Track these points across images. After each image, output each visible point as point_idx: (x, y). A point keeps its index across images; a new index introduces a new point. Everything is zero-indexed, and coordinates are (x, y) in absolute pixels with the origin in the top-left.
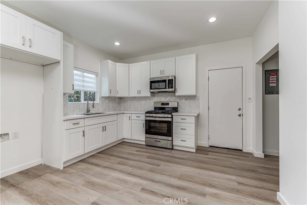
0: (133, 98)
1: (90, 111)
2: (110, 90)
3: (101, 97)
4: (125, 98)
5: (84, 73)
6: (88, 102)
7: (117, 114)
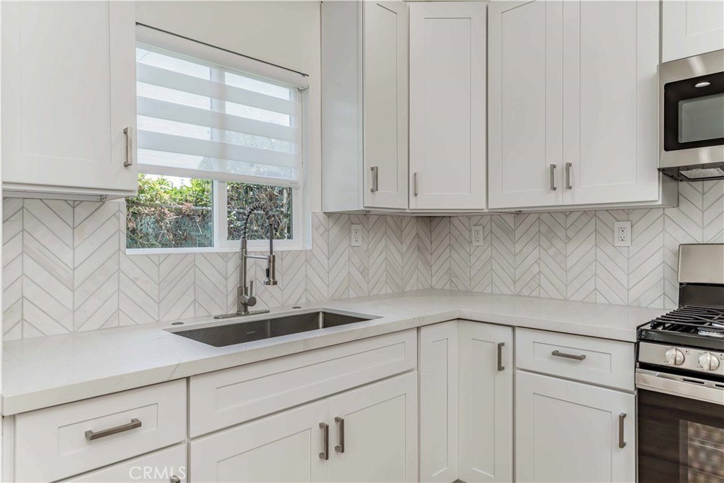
0: (510, 220)
1: (253, 302)
2: (375, 170)
3: (322, 216)
4: (455, 221)
5: (227, 74)
6: (244, 246)
7: (418, 328)
